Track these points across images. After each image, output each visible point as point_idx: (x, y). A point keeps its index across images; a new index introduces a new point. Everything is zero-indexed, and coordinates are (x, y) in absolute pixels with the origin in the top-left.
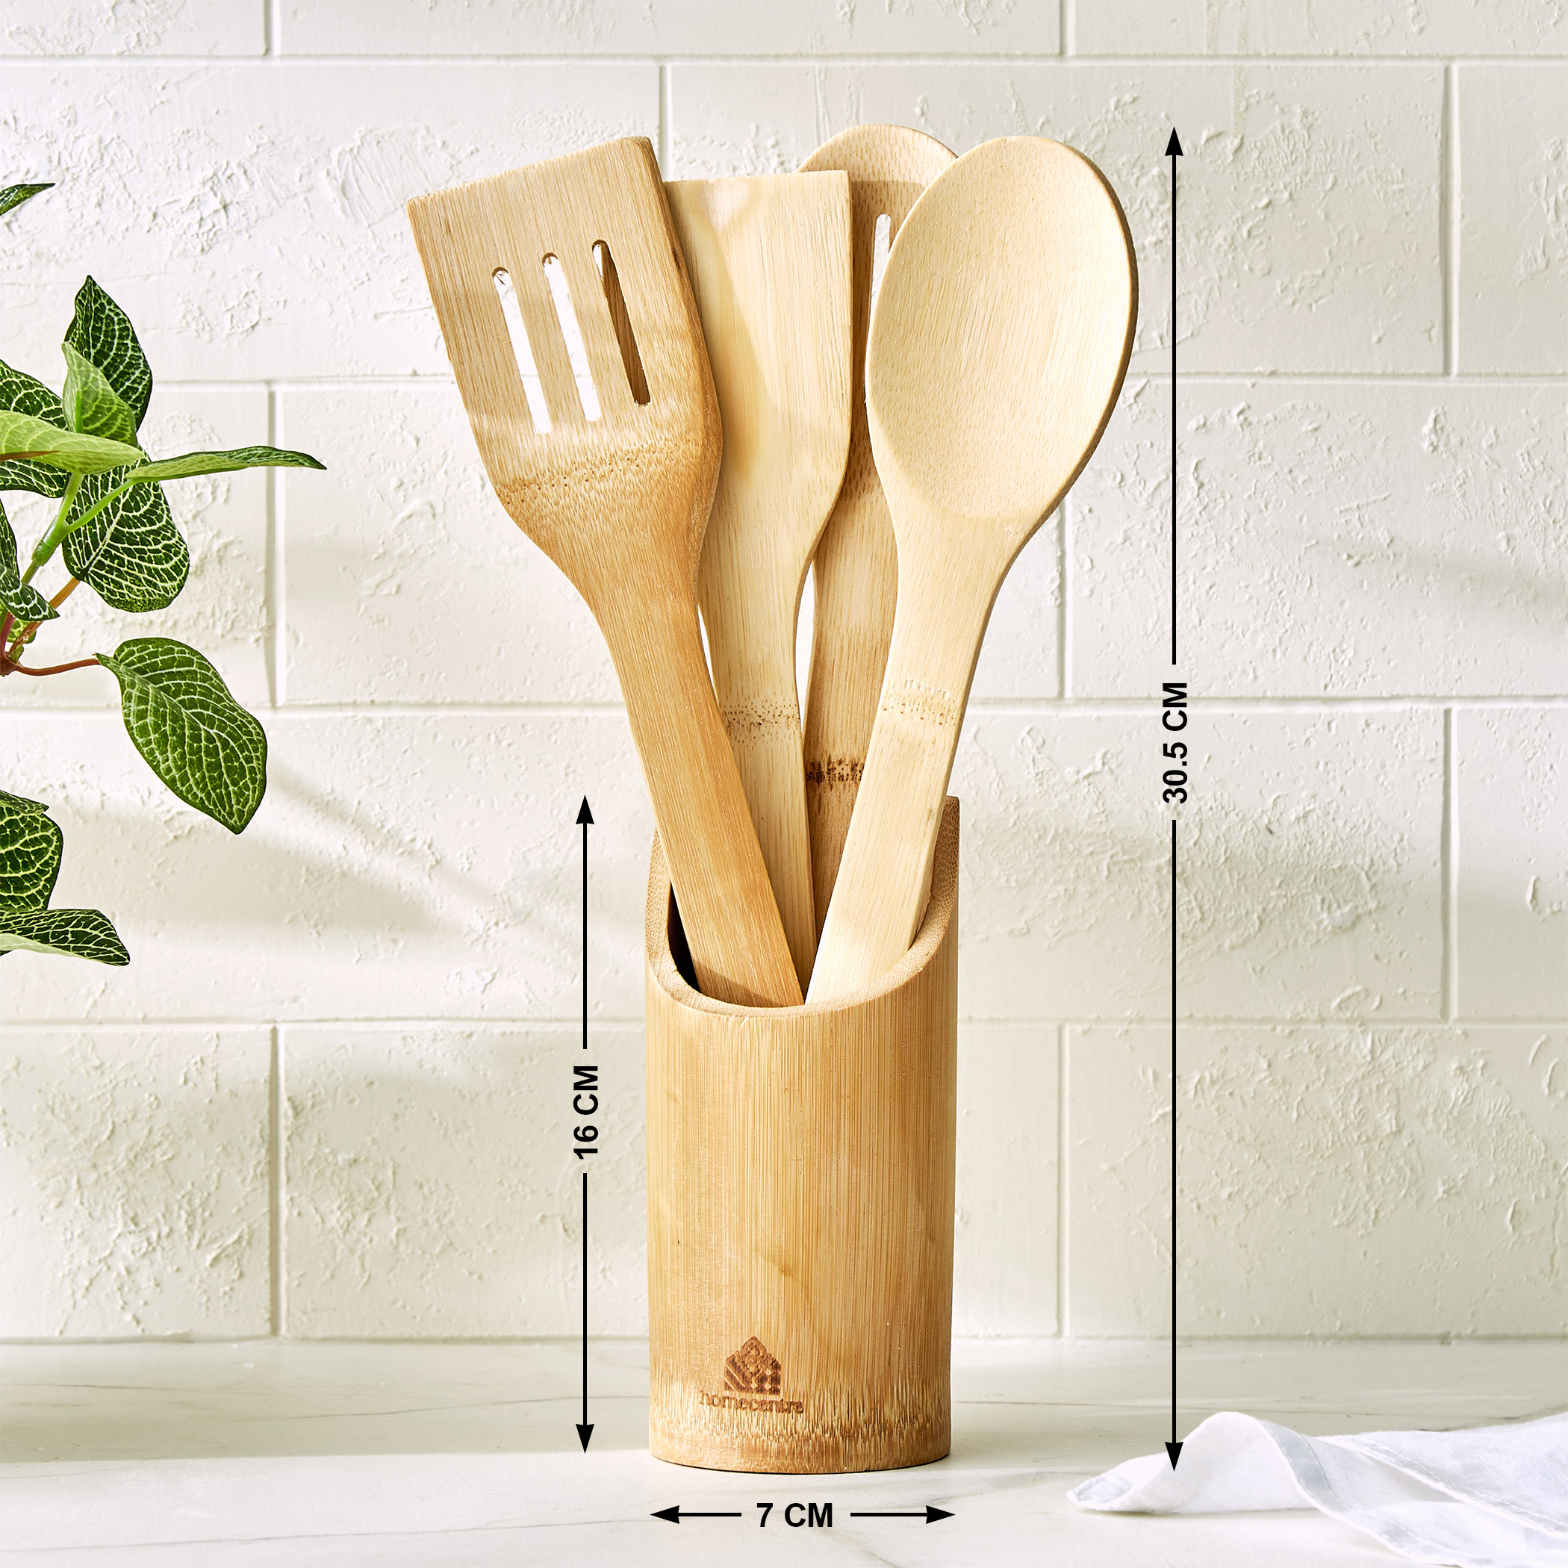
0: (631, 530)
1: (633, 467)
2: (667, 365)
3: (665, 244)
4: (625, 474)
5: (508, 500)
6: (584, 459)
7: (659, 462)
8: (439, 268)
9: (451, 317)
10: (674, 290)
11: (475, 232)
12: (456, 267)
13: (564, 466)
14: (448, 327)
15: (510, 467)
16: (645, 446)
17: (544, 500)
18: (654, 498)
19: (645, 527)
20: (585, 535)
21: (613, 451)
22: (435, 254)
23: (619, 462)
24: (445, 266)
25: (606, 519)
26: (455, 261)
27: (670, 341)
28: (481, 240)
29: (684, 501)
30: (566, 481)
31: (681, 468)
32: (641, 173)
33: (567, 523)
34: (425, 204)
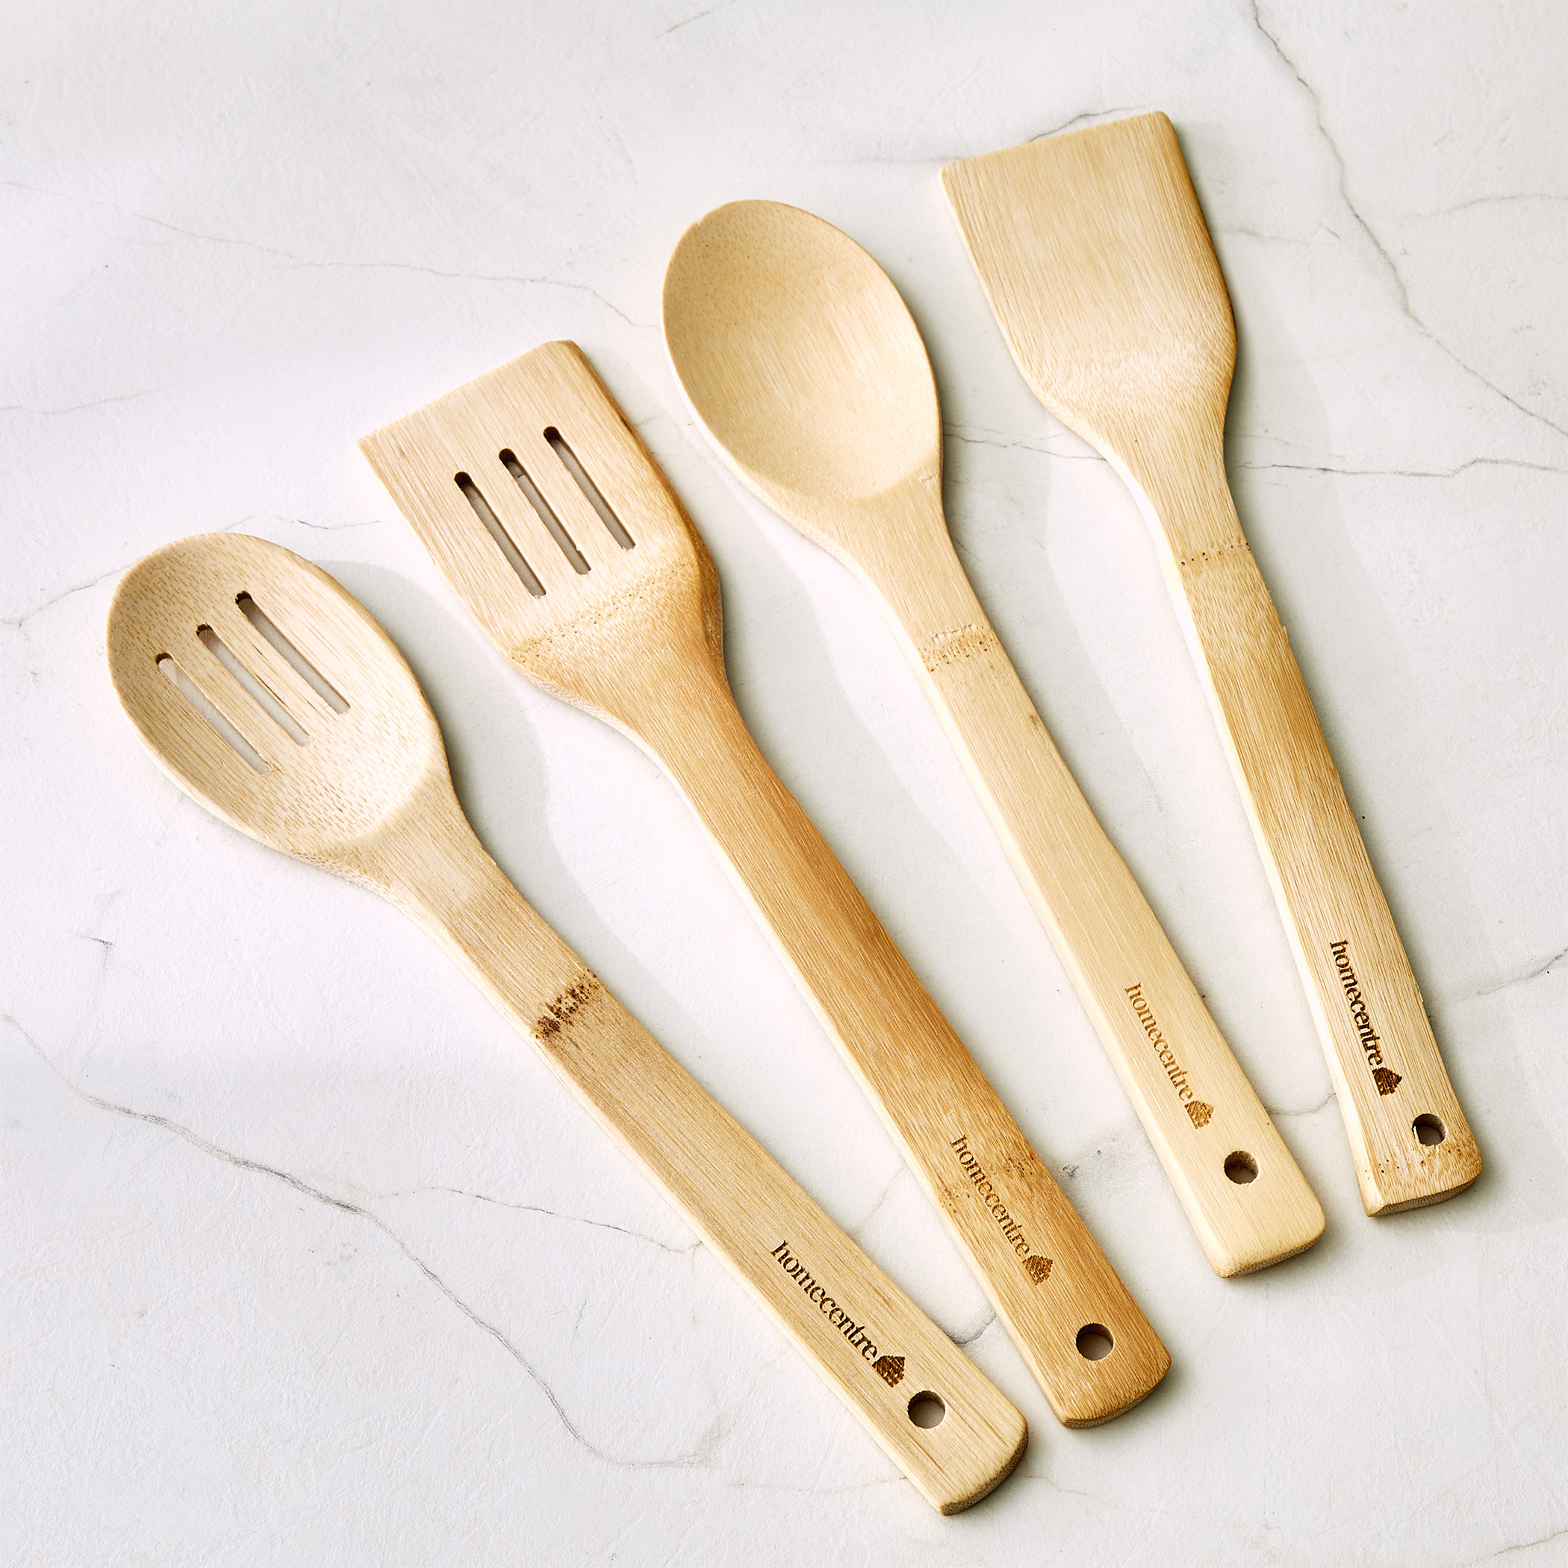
0: (651, 652)
1: (638, 600)
2: (644, 511)
3: (612, 415)
4: (630, 607)
5: (523, 659)
6: (587, 607)
7: (661, 589)
8: (402, 488)
9: (424, 523)
10: (631, 449)
11: (428, 449)
12: (418, 482)
13: (569, 618)
14: (424, 533)
15: (517, 633)
16: (643, 580)
17: (559, 650)
18: (666, 619)
19: (663, 645)
20: (607, 667)
21: (613, 592)
22: (395, 476)
23: (623, 600)
24: (407, 484)
25: (623, 648)
26: (416, 479)
27: (640, 491)
28: (435, 454)
29: (695, 614)
30: (576, 629)
31: (684, 589)
32: (572, 365)
33: (587, 663)
34: (374, 440)
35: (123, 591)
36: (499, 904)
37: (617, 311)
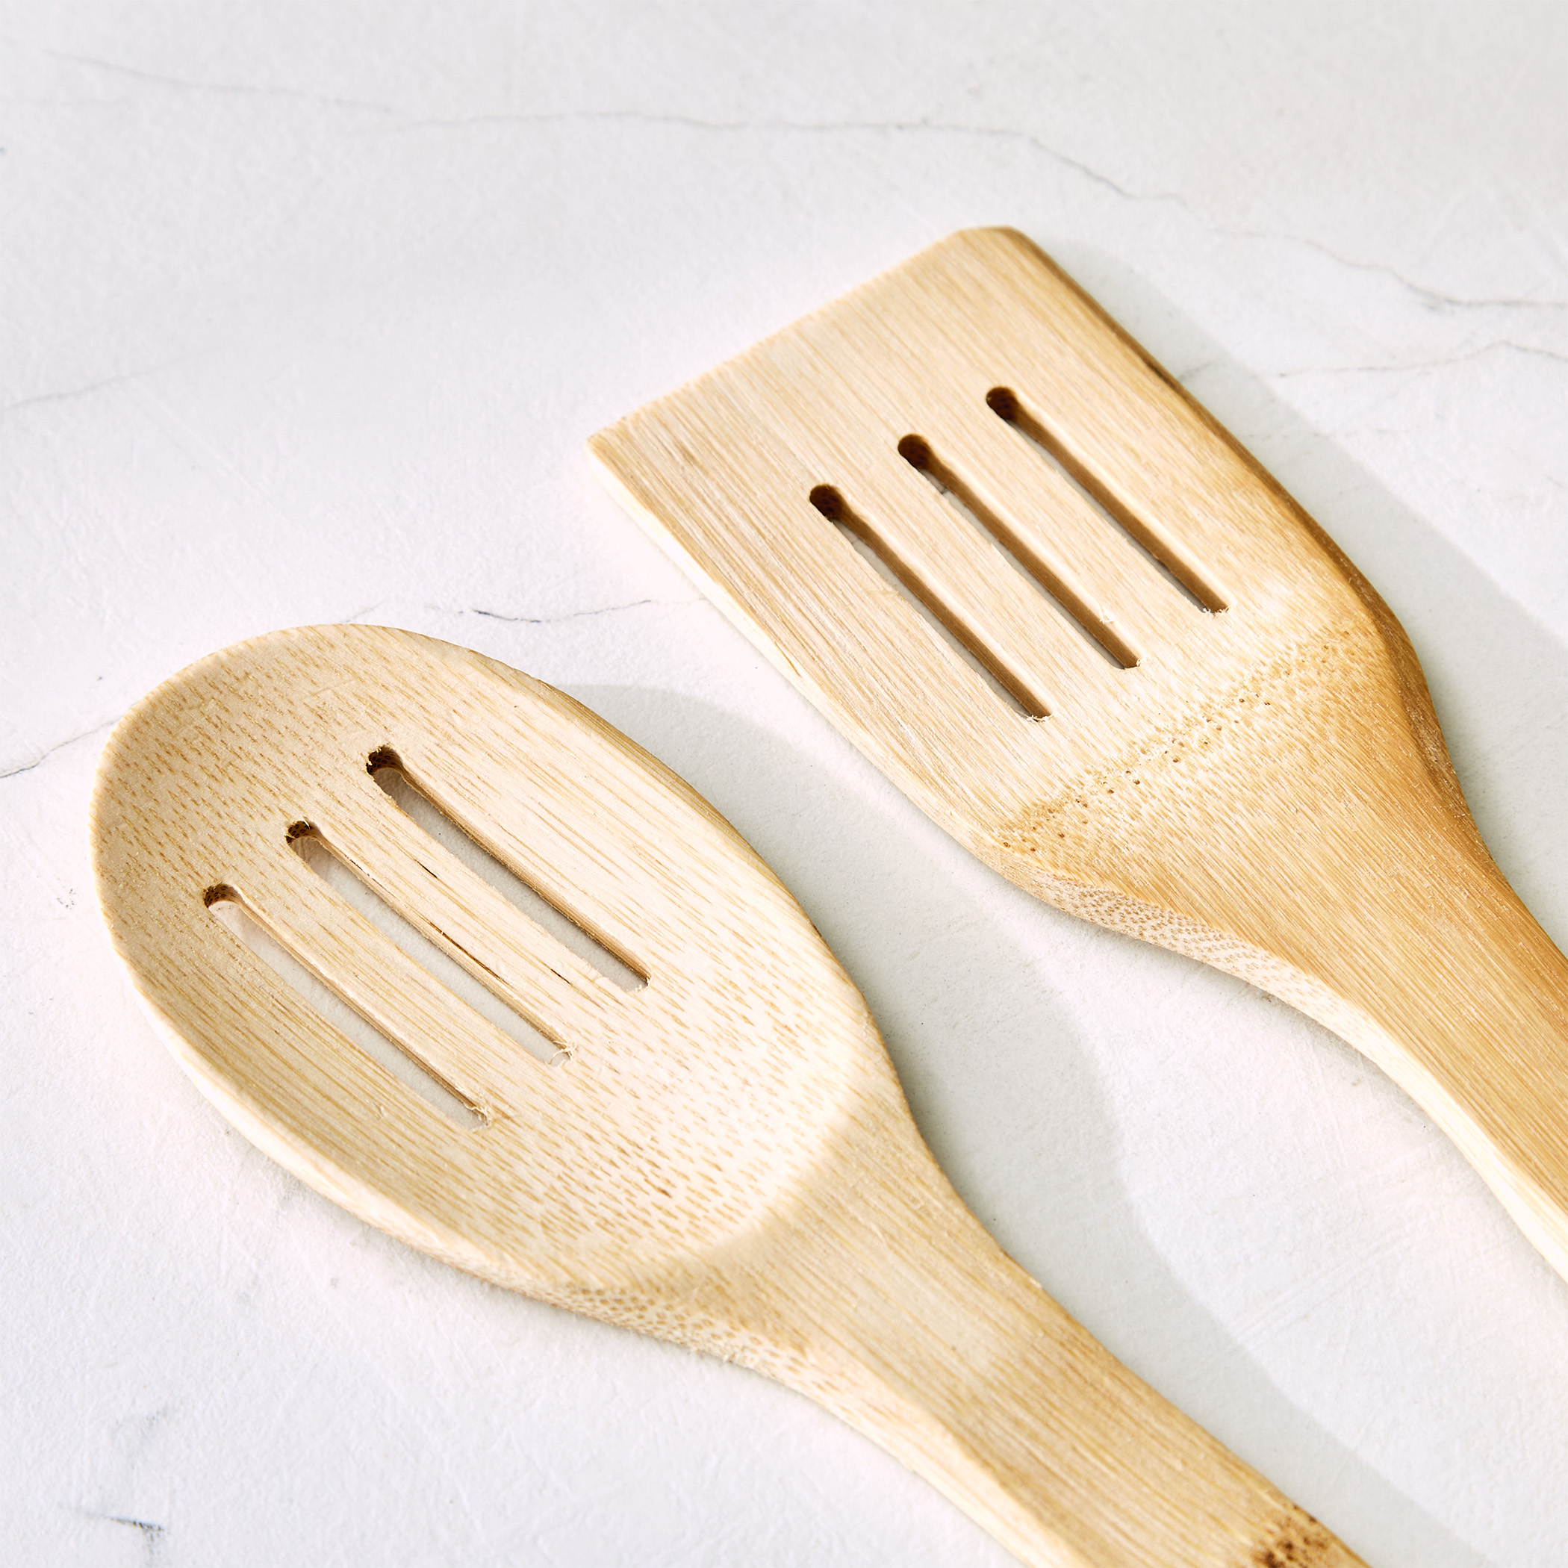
0: (1315, 809)
1: (1261, 708)
2: (1235, 535)
3: (1126, 356)
4: (1248, 724)
5: (1028, 845)
6: (1151, 731)
7: (1306, 683)
8: (700, 525)
9: (759, 591)
10: (1181, 418)
11: (743, 446)
12: (730, 510)
13: (1115, 755)
14: (760, 609)
15: (1004, 794)
16: (1263, 669)
17: (1107, 820)
18: (1333, 741)
19: (1340, 794)
20: (1223, 847)
21: (1201, 698)
22: (679, 501)
23: (1227, 712)
24: (708, 513)
25: (1252, 807)
26: (725, 503)
27: (1218, 496)
28: (761, 455)
29: (1396, 727)
30: (1135, 776)
31: (1359, 679)
32: (1022, 269)
33: (1175, 841)
34: (624, 435)
35: (119, 755)
36: (1063, 1373)
37: (1088, 172)
